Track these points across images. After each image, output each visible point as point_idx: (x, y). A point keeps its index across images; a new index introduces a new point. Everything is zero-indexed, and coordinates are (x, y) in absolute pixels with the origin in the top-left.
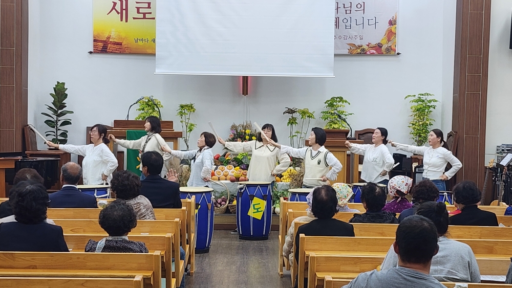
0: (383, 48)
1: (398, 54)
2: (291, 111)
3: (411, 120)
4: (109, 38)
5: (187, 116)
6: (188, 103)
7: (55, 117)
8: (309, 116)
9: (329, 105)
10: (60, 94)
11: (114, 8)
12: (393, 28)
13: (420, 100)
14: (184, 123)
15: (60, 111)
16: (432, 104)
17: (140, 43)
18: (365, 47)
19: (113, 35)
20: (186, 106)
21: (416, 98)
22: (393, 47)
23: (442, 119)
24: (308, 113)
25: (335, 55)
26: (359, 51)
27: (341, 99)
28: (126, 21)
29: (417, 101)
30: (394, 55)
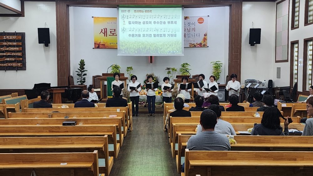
0: (202, 45)
1: (208, 47)
2: (168, 69)
3: (213, 71)
4: (100, 43)
5: (130, 71)
6: (130, 66)
7: (81, 73)
8: (175, 71)
9: (182, 66)
10: (82, 64)
11: (102, 32)
12: (206, 37)
13: (216, 64)
14: (129, 74)
15: (82, 70)
16: (221, 65)
17: (112, 44)
18: (196, 44)
19: (102, 42)
20: (130, 67)
21: (215, 63)
22: (206, 44)
23: (225, 70)
24: (175, 69)
25: (184, 48)
26: (193, 46)
27: (187, 64)
28: (106, 36)
29: (215, 64)
30: (206, 47)
